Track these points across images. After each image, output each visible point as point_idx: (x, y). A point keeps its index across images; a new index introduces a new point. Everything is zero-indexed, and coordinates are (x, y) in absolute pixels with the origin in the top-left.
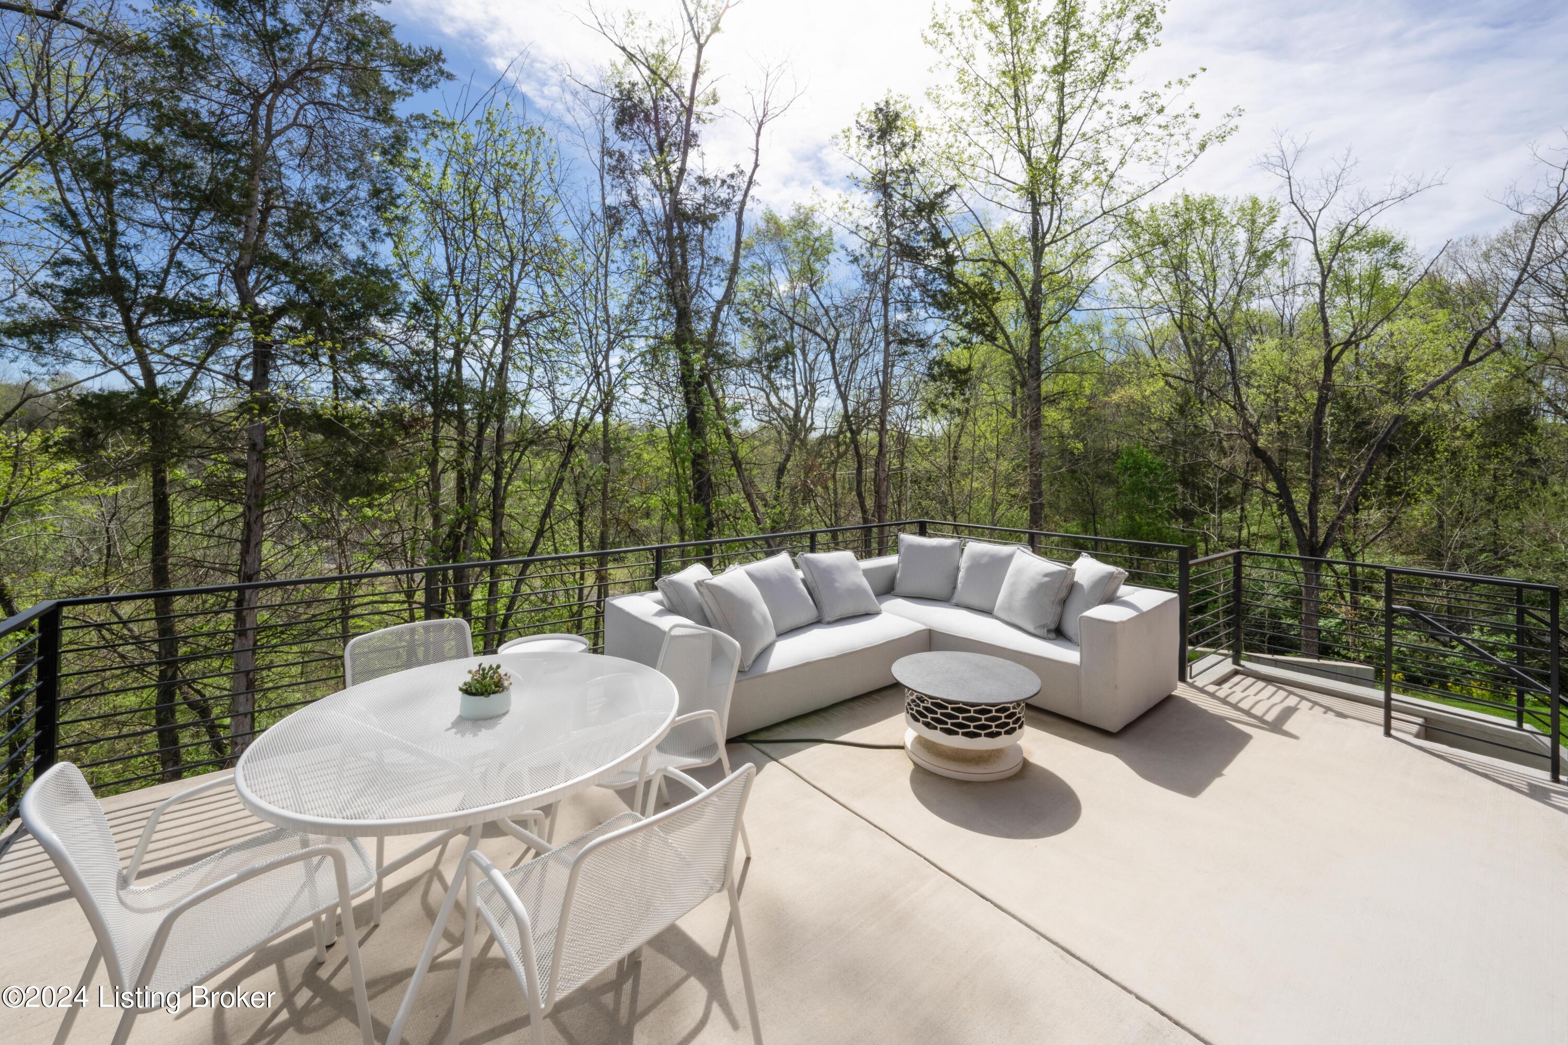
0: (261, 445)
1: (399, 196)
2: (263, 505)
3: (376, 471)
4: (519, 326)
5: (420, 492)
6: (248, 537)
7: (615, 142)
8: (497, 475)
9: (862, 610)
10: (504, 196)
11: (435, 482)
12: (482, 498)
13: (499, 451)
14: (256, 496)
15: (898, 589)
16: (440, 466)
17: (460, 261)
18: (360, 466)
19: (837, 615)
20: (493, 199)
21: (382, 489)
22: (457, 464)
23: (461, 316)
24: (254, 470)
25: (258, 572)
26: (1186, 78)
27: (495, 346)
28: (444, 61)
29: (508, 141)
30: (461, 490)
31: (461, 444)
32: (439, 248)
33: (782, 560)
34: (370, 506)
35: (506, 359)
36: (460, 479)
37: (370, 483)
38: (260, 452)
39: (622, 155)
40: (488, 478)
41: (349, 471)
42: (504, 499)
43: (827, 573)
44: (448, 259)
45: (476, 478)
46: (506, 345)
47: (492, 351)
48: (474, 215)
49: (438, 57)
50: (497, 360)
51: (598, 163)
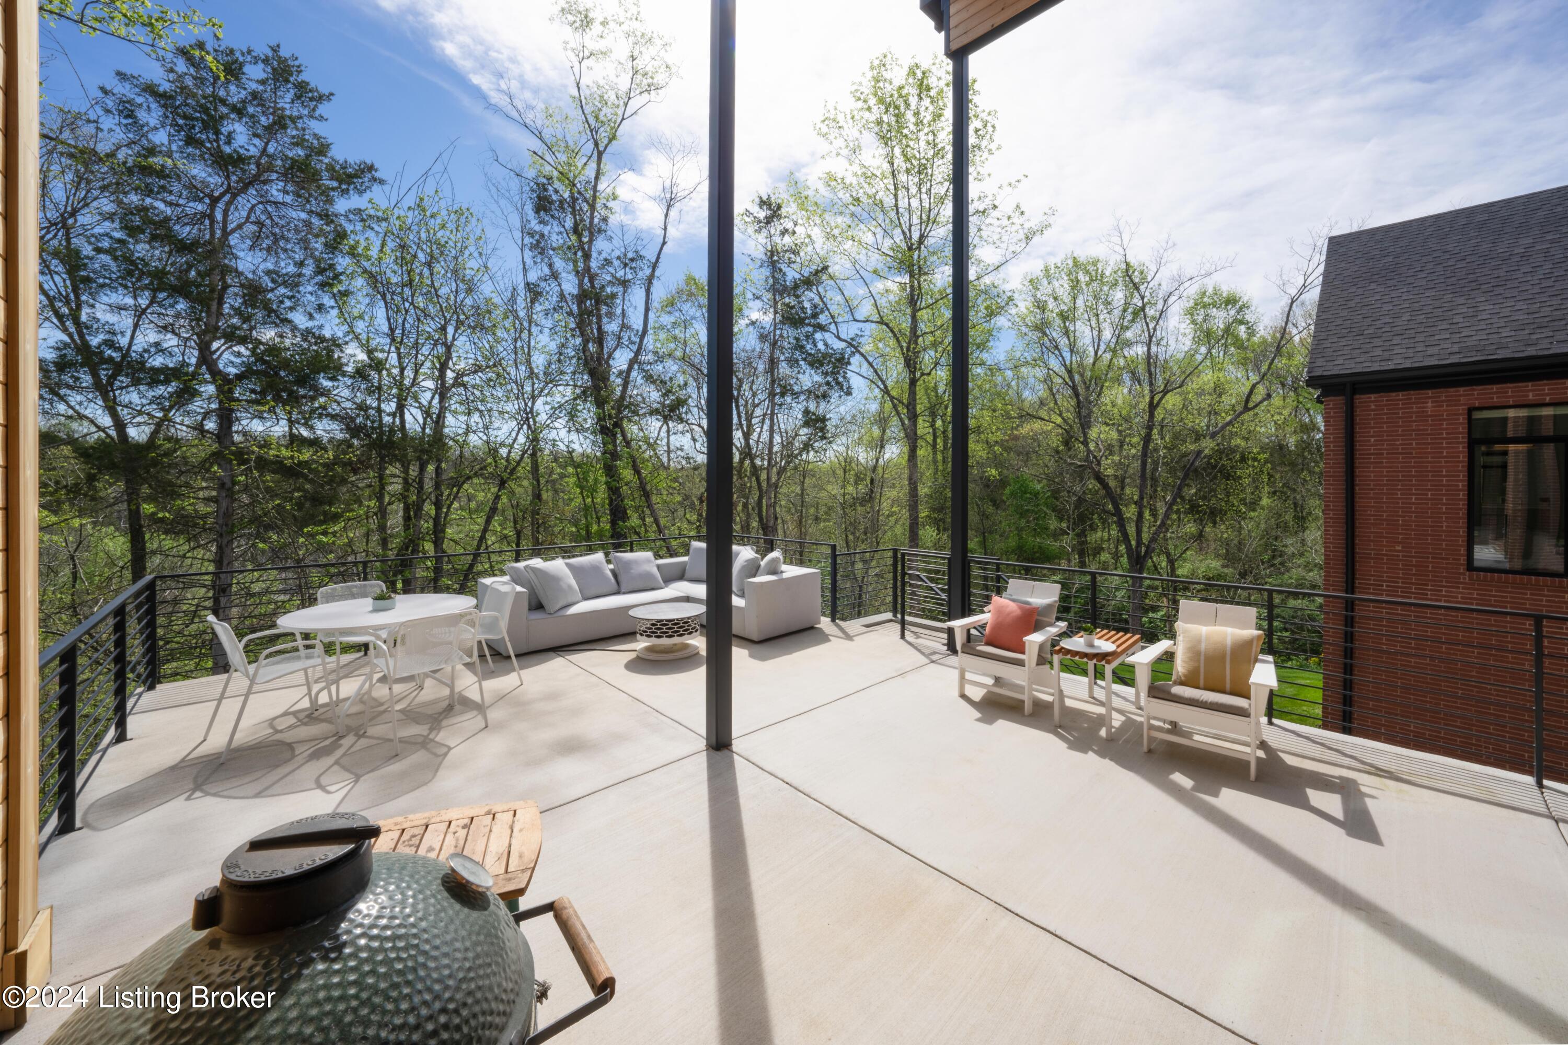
0: (229, 484)
1: (341, 274)
2: (232, 532)
3: (331, 504)
4: (456, 379)
5: (371, 521)
6: (221, 557)
7: (534, 225)
8: (438, 505)
9: (649, 586)
10: (437, 268)
11: (382, 512)
12: (426, 525)
13: (437, 486)
14: (227, 525)
15: (687, 575)
16: (387, 499)
17: (400, 321)
18: (316, 500)
19: (630, 588)
20: (426, 272)
21: (335, 518)
22: (403, 497)
23: (402, 370)
24: (224, 504)
25: (231, 585)
26: (1013, 182)
27: (433, 398)
28: (376, 170)
29: (439, 221)
30: (407, 518)
31: (406, 481)
32: (380, 313)
33: (599, 556)
34: (325, 533)
35: (443, 410)
36: (407, 509)
37: (325, 513)
38: (228, 490)
39: (542, 235)
40: (429, 508)
41: (308, 505)
42: (445, 525)
43: (628, 564)
44: (389, 320)
45: (419, 507)
46: (443, 398)
47: (430, 403)
48: (411, 281)
49: (371, 168)
50: (435, 410)
51: (520, 243)
